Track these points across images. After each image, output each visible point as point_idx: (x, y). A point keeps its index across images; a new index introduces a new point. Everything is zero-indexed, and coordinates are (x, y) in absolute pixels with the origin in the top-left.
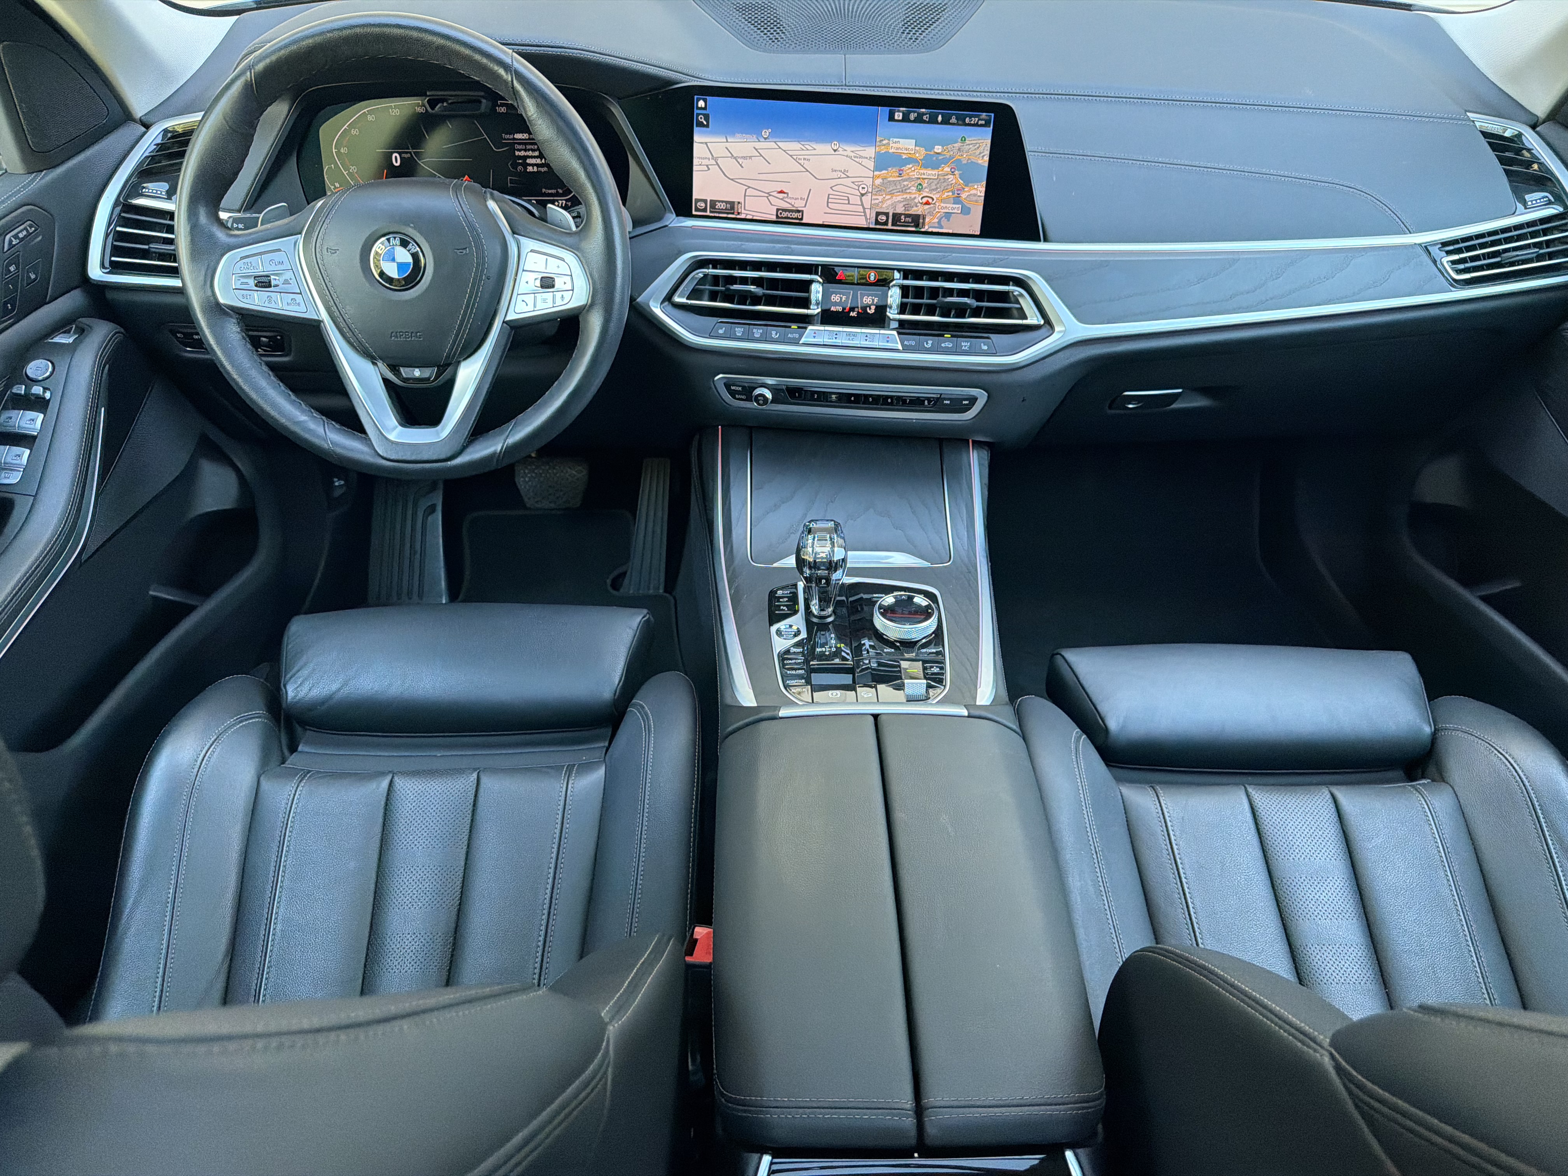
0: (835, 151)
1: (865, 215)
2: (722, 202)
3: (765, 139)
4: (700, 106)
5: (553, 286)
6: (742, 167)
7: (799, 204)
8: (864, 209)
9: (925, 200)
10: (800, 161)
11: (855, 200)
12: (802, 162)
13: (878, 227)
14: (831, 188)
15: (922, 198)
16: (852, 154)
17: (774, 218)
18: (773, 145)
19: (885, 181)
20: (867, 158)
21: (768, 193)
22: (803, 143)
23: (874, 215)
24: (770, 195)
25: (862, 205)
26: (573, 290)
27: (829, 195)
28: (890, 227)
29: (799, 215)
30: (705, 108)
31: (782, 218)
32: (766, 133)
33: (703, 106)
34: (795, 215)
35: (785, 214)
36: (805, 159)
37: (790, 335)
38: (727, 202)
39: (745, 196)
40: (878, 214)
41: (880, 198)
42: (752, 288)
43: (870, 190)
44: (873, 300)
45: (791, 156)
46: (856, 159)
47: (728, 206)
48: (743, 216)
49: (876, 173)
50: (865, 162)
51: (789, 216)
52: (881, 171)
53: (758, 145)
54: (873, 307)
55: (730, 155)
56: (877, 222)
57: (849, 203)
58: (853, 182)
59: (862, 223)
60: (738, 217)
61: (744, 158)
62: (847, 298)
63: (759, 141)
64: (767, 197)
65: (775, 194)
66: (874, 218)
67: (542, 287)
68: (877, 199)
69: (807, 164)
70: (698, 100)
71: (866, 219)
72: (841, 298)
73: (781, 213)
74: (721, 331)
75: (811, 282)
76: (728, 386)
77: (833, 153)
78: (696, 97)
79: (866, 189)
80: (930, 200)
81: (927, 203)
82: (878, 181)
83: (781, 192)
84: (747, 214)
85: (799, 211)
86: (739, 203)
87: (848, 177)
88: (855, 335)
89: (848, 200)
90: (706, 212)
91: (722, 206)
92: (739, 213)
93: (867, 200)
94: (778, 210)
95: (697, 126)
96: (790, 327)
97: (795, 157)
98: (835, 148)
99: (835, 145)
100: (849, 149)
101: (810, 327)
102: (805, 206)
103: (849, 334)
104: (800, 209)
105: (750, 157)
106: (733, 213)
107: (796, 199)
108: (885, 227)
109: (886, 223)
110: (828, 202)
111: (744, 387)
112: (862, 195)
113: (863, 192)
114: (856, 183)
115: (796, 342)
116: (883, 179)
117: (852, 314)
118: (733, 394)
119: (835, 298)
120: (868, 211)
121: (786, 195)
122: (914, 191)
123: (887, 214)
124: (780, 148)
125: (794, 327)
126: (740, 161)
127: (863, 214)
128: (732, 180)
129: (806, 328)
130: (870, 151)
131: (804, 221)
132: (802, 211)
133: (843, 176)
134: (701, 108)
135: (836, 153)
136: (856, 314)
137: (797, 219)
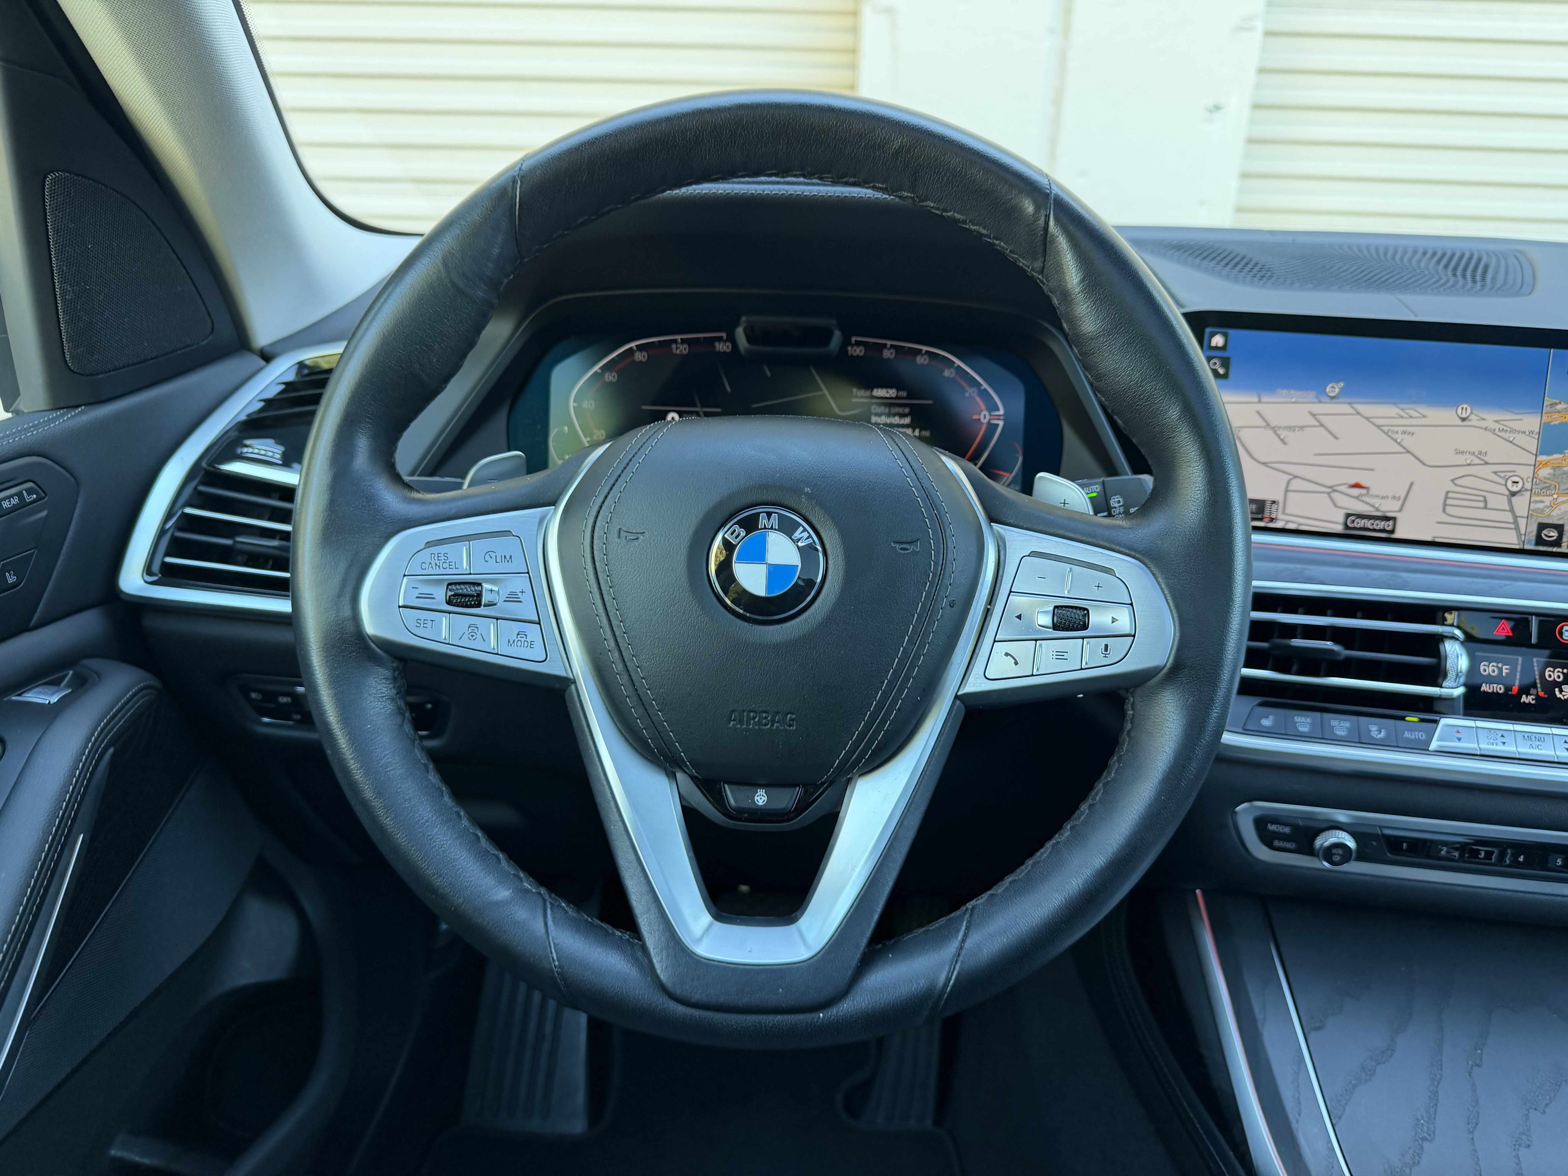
0: (1463, 419)
1: (1517, 528)
3: (1333, 398)
4: (1213, 343)
5: (1085, 627)
6: (1285, 443)
7: (1388, 507)
8: (1515, 517)
10: (1395, 436)
11: (1503, 503)
12: (1399, 437)
13: (1541, 548)
14: (1453, 481)
16: (1497, 426)
17: (1339, 528)
18: (1345, 408)
19: (1558, 472)
20: (1524, 432)
21: (1330, 487)
22: (1403, 406)
23: (1534, 528)
24: (1335, 491)
25: (1512, 510)
26: (1134, 636)
27: (1448, 492)
29: (1389, 525)
30: (1224, 348)
31: (1355, 528)
32: (1334, 389)
33: (1223, 345)
34: (1381, 525)
35: (1362, 523)
36: (1404, 432)
37: (1407, 735)
39: (1287, 491)
40: (1542, 527)
41: (1548, 500)
42: (1328, 645)
43: (1528, 486)
44: (1565, 675)
45: (1379, 427)
46: (1502, 434)
47: (1254, 506)
48: (1279, 525)
49: (1541, 458)
50: (1520, 439)
52: (1549, 453)
53: (1318, 408)
55: (1263, 424)
56: (1539, 541)
57: (1485, 507)
58: (1495, 473)
59: (1510, 540)
60: (1271, 525)
61: (1291, 428)
62: (1513, 671)
63: (1320, 402)
64: (1328, 493)
65: (1343, 489)
66: (1534, 533)
67: (1055, 627)
68: (1542, 502)
69: (1408, 441)
70: (1213, 335)
71: (1519, 535)
72: (1500, 670)
74: (1266, 722)
75: (1440, 638)
76: (1261, 823)
77: (1459, 422)
78: (1209, 330)
79: (1520, 485)
82: (1544, 472)
83: (1357, 486)
84: (1288, 522)
85: (1387, 519)
86: (1274, 502)
87: (1486, 463)
88: (1540, 737)
89: (1485, 501)
92: (1272, 520)
93: (1521, 504)
94: (1348, 515)
96: (1403, 718)
97: (1386, 429)
98: (1464, 416)
99: (1465, 409)
100: (1492, 417)
101: (1444, 721)
102: (1400, 510)
103: (1529, 736)
104: (1389, 515)
105: (1302, 428)
106: (1261, 519)
107: (1384, 498)
108: (1555, 550)
110: (1445, 505)
111: (1295, 827)
112: (1513, 494)
113: (1515, 489)
114: (1502, 475)
115: (1422, 747)
116: (1554, 468)
117: (1524, 699)
118: (1267, 839)
119: (1488, 669)
120: (1522, 523)
121: (1364, 491)
124: (1358, 413)
125: (1412, 718)
126: (1283, 433)
127: (1513, 526)
128: (1264, 464)
129: (1436, 722)
130: (1531, 422)
131: (1397, 535)
132: (1394, 519)
133: (1477, 461)
134: (1219, 348)
135: (1466, 423)
136: (1533, 699)
137: (1383, 531)
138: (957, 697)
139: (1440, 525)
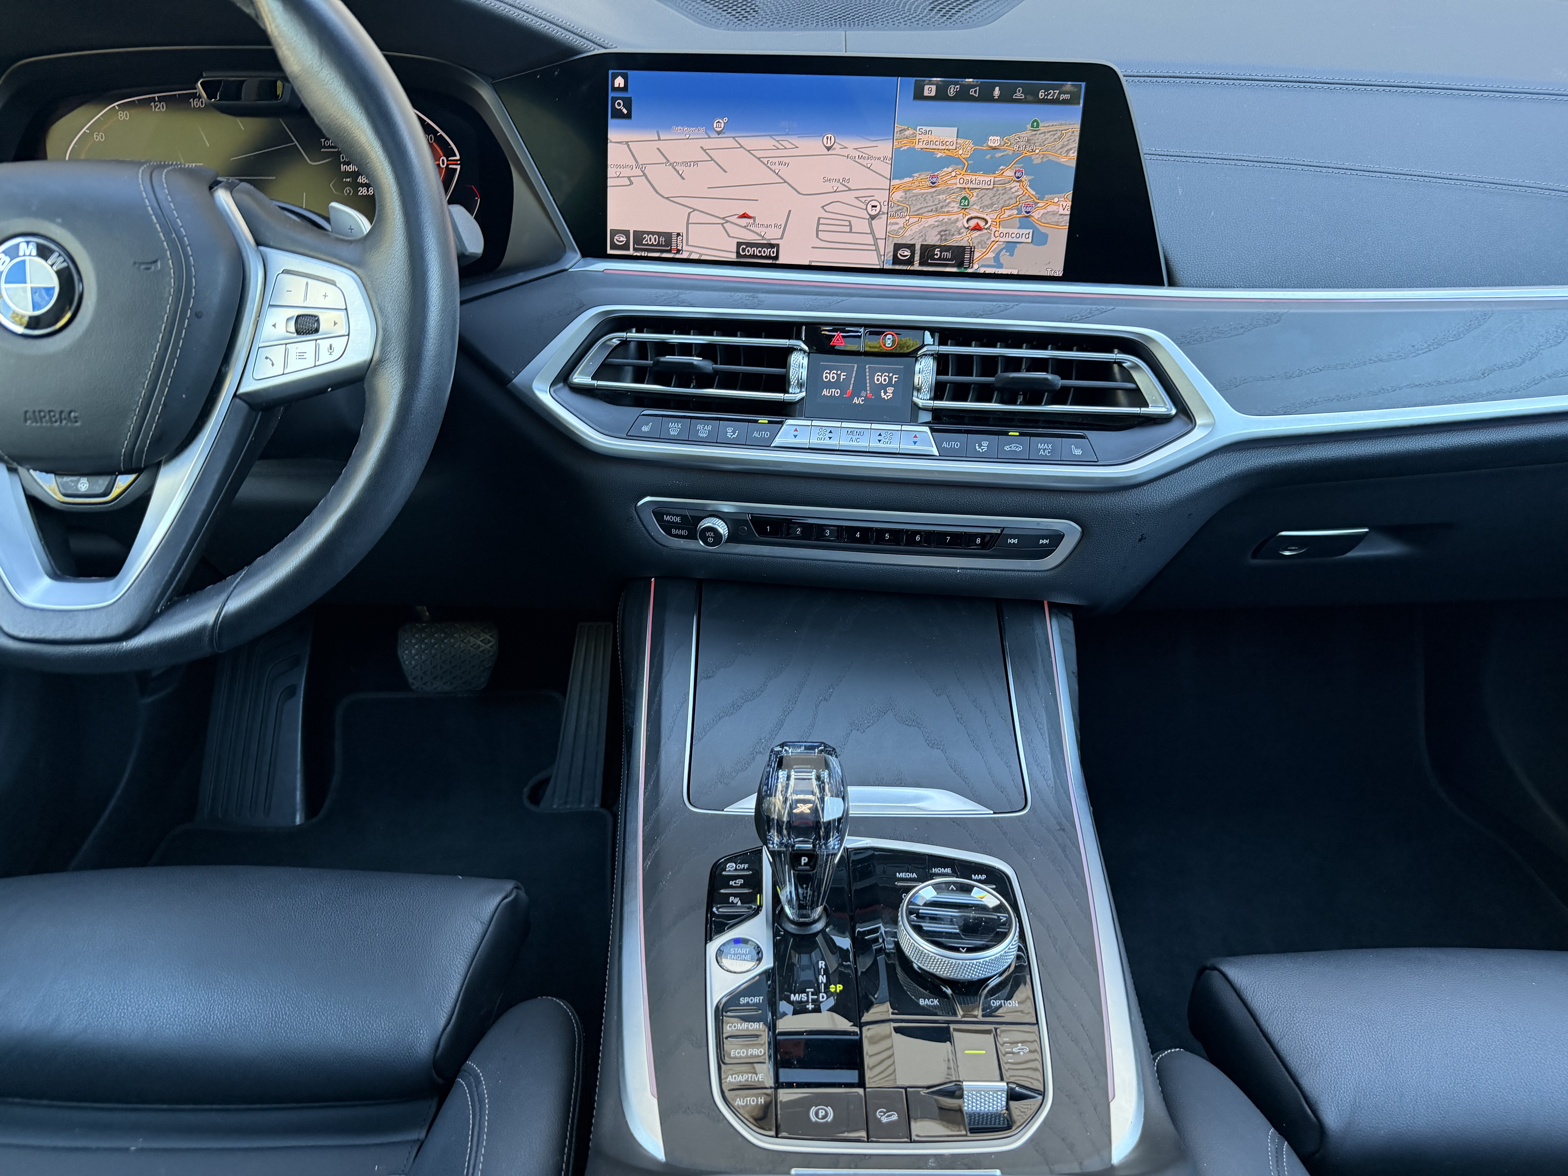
0: (829, 148)
1: (877, 250)
2: (653, 233)
3: (719, 133)
4: (616, 85)
5: (317, 331)
6: (683, 179)
7: (772, 235)
8: (876, 239)
9: (973, 223)
10: (773, 167)
11: (862, 225)
12: (776, 168)
13: (897, 267)
14: (823, 207)
15: (968, 220)
16: (857, 154)
17: (733, 257)
18: (731, 143)
19: (908, 195)
20: (879, 159)
21: (723, 218)
22: (778, 138)
23: (891, 249)
24: (727, 222)
25: (872, 233)
27: (819, 219)
28: (916, 267)
29: (772, 252)
30: (625, 89)
31: (745, 256)
32: (719, 124)
33: (622, 85)
34: (767, 251)
35: (751, 251)
36: (780, 163)
37: (756, 434)
38: (660, 234)
39: (688, 223)
40: (897, 247)
41: (901, 221)
42: (696, 360)
43: (885, 209)
44: (891, 379)
45: (759, 159)
46: (860, 161)
47: (662, 239)
48: (684, 256)
49: (895, 182)
50: (877, 165)
51: (757, 253)
52: (901, 178)
53: (708, 143)
54: (890, 390)
55: (665, 161)
56: (896, 260)
57: (851, 231)
58: (857, 198)
59: (871, 260)
60: (678, 256)
61: (686, 164)
62: (848, 377)
63: (709, 137)
64: (722, 224)
65: (734, 219)
66: (892, 254)
67: (298, 332)
68: (897, 224)
69: (784, 171)
70: (615, 77)
71: (879, 255)
72: (839, 376)
73: (744, 250)
74: (645, 429)
75: (790, 350)
76: (659, 515)
77: (826, 152)
78: (610, 72)
79: (878, 208)
80: (982, 224)
81: (977, 228)
82: (898, 196)
83: (744, 216)
84: (691, 252)
85: (772, 246)
86: (678, 234)
87: (850, 190)
88: (860, 433)
89: (850, 225)
90: (628, 249)
91: (653, 240)
92: (678, 251)
93: (879, 225)
94: (739, 244)
95: (612, 117)
96: (756, 421)
97: (765, 161)
98: (829, 145)
99: (829, 139)
100: (851, 145)
101: (790, 422)
102: (782, 238)
103: (851, 431)
104: (773, 242)
105: (696, 163)
106: (669, 251)
107: (767, 227)
108: (909, 268)
109: (910, 262)
110: (817, 231)
111: (683, 517)
112: (873, 217)
113: (873, 213)
114: (863, 200)
115: (766, 445)
116: (905, 192)
117: (856, 400)
118: (667, 528)
119: (829, 376)
120: (881, 243)
121: (751, 221)
122: (956, 210)
123: (911, 247)
124: (742, 147)
125: (763, 420)
126: (680, 169)
127: (873, 248)
128: (667, 198)
129: (782, 423)
130: (884, 148)
131: (781, 261)
132: (778, 246)
133: (842, 188)
134: (619, 89)
135: (830, 152)
136: (862, 401)
137: (768, 257)
138: (235, 395)
139: (813, 249)
